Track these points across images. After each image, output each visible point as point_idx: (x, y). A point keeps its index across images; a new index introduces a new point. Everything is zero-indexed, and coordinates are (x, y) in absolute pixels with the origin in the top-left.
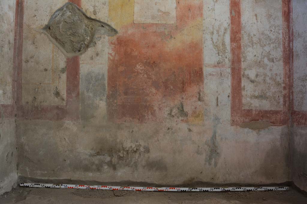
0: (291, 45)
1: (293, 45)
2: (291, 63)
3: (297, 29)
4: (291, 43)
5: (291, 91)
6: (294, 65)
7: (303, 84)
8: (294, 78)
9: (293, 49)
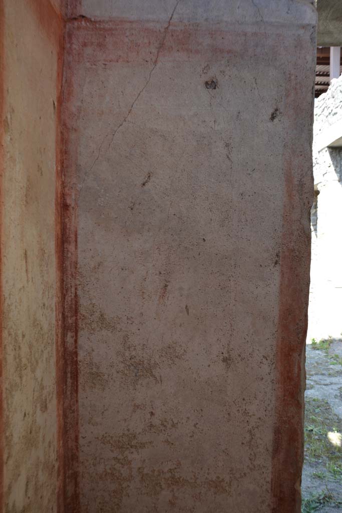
0: (69, 339)
1: (76, 341)
2: (68, 393)
3: (94, 302)
4: (70, 334)
5: (71, 471)
6: (80, 400)
7: (120, 457)
8: (80, 436)
9: (76, 354)
